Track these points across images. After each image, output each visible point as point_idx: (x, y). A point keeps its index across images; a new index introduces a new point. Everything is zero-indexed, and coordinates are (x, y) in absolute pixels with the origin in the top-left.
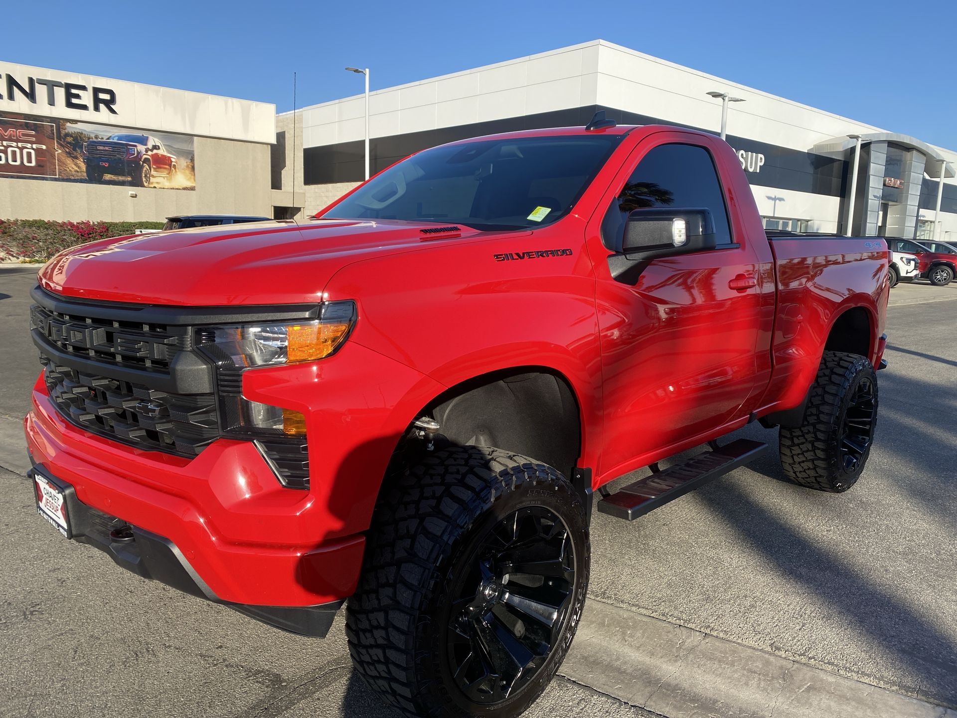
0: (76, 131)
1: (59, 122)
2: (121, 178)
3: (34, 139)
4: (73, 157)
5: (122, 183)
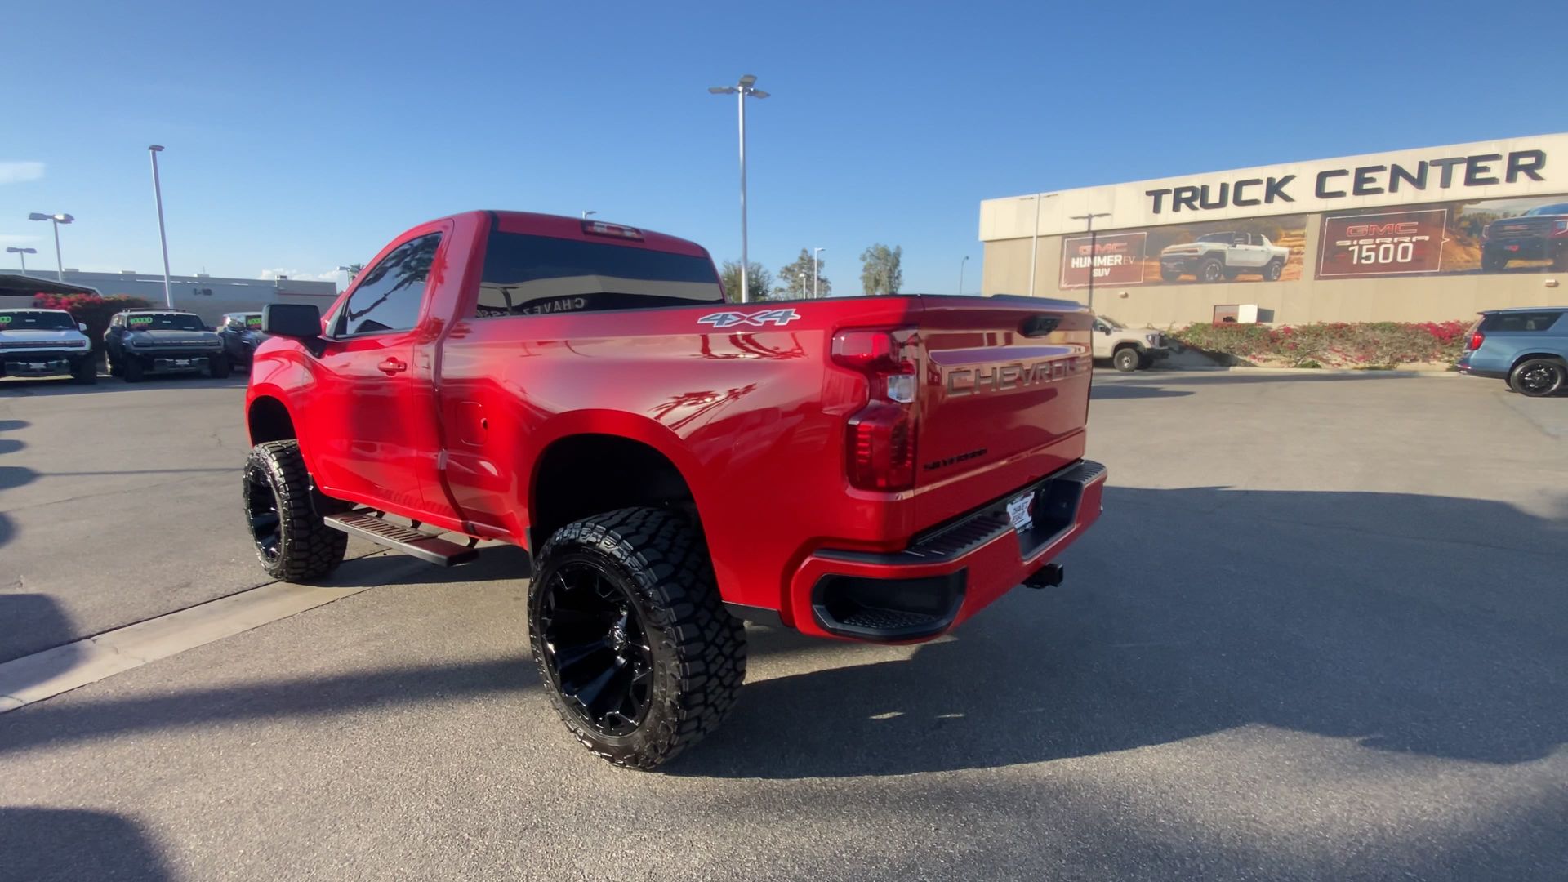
0: (1476, 212)
1: (1453, 205)
2: (1534, 264)
3: (1415, 231)
4: (1464, 245)
5: (1538, 270)
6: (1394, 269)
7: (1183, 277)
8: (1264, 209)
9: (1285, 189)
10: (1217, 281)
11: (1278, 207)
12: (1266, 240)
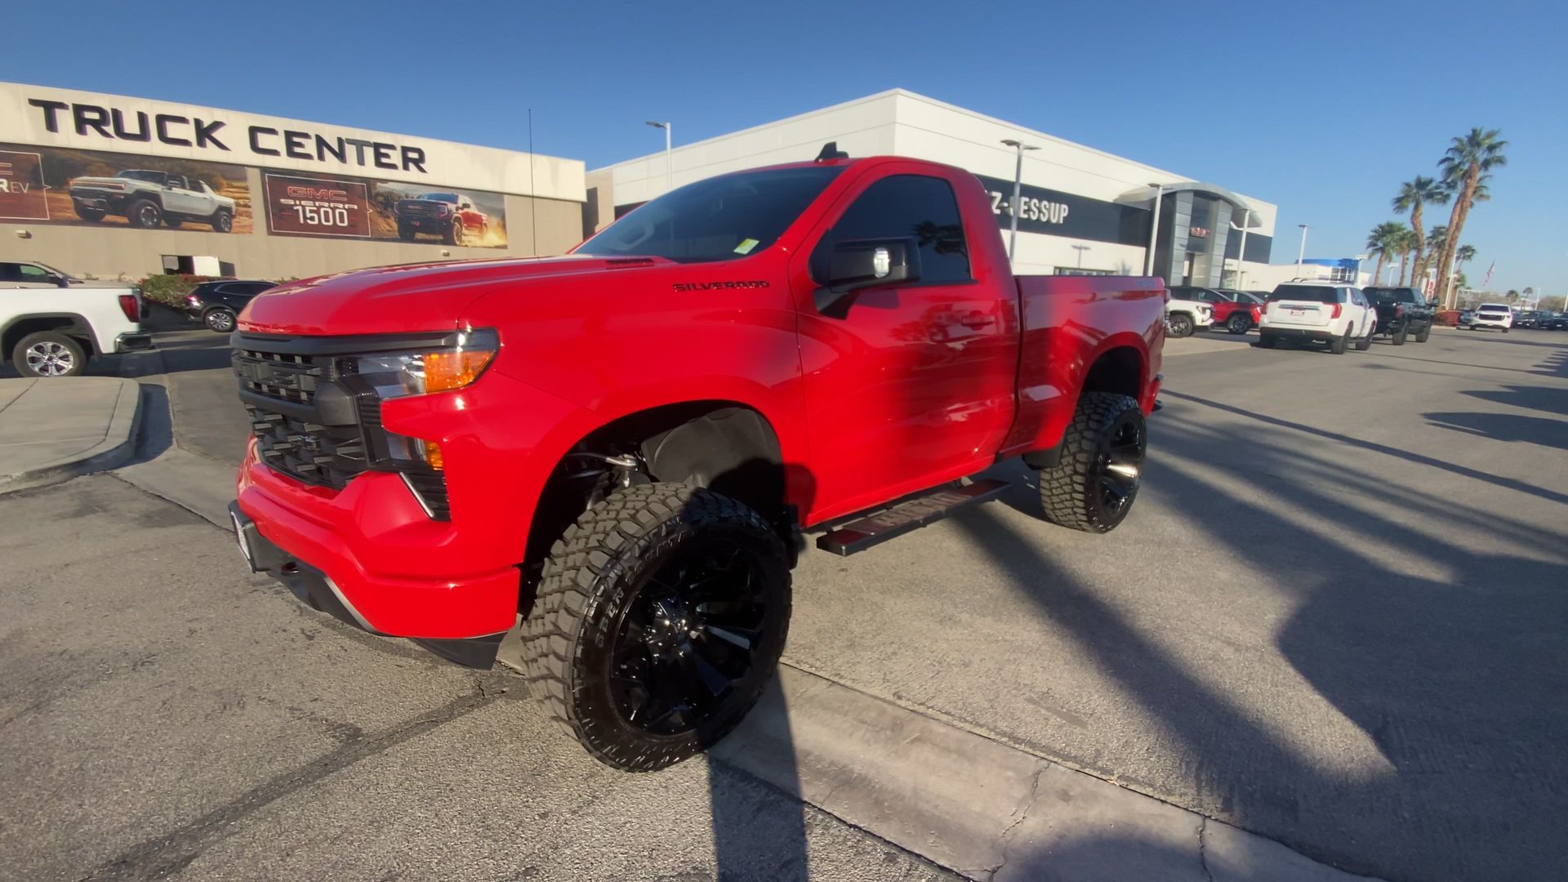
0: (387, 190)
1: (370, 182)
2: (433, 237)
3: (345, 199)
4: (385, 217)
5: (434, 242)
6: (334, 232)
7: (109, 218)
8: (195, 152)
9: (216, 135)
10: (157, 226)
11: (210, 153)
12: (206, 187)
